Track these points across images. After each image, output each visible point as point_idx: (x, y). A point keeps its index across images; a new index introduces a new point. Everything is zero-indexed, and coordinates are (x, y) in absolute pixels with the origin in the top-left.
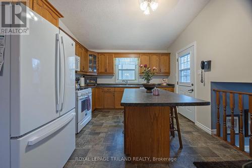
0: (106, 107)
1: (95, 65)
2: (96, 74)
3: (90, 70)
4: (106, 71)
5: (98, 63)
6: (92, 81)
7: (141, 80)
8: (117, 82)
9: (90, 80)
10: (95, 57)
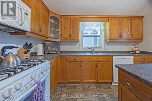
0: (70, 81)
1: (57, 30)
2: (59, 40)
3: (52, 35)
4: (70, 36)
5: (62, 28)
6: (54, 49)
7: (107, 47)
8: (82, 49)
9: (52, 47)
10: (57, 20)
